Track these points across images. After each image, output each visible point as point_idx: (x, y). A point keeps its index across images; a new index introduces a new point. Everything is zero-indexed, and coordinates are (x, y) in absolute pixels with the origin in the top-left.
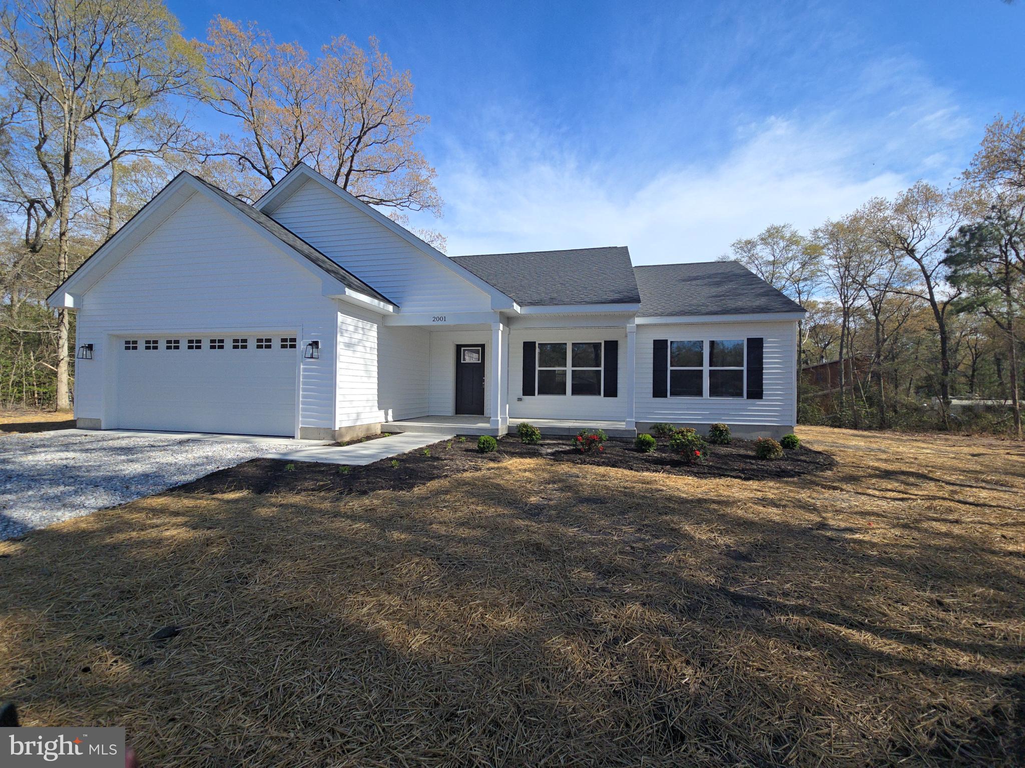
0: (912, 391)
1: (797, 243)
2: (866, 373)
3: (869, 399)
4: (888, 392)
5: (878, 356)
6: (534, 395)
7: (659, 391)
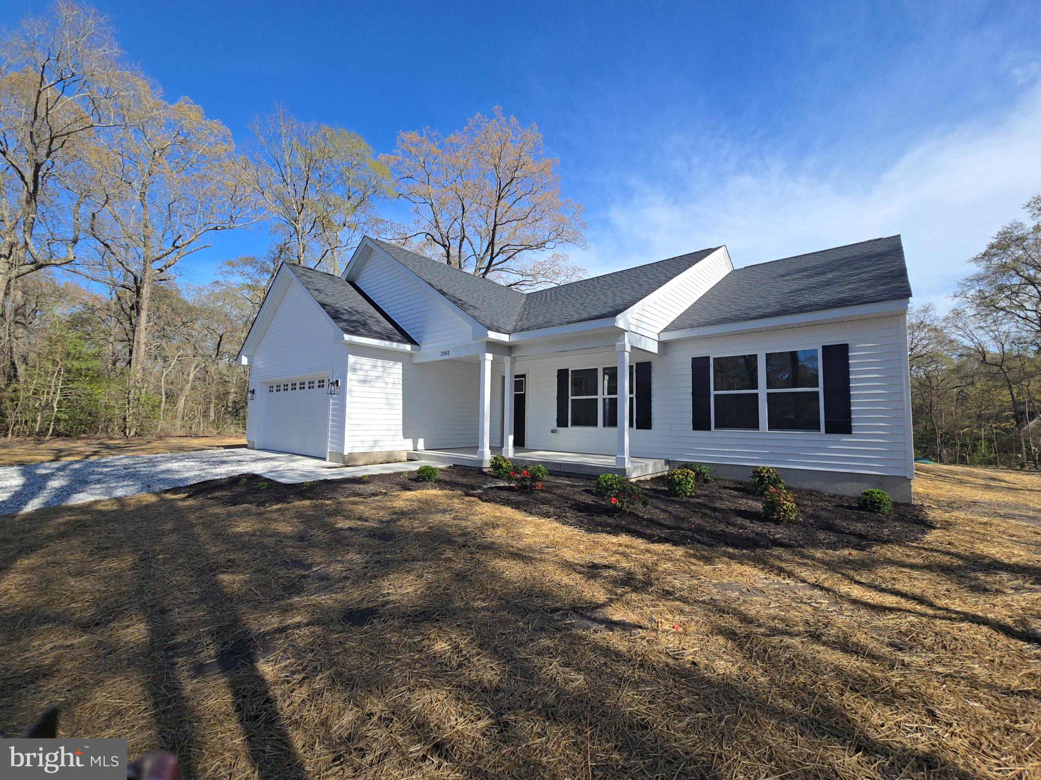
6: (567, 426)
7: (700, 422)
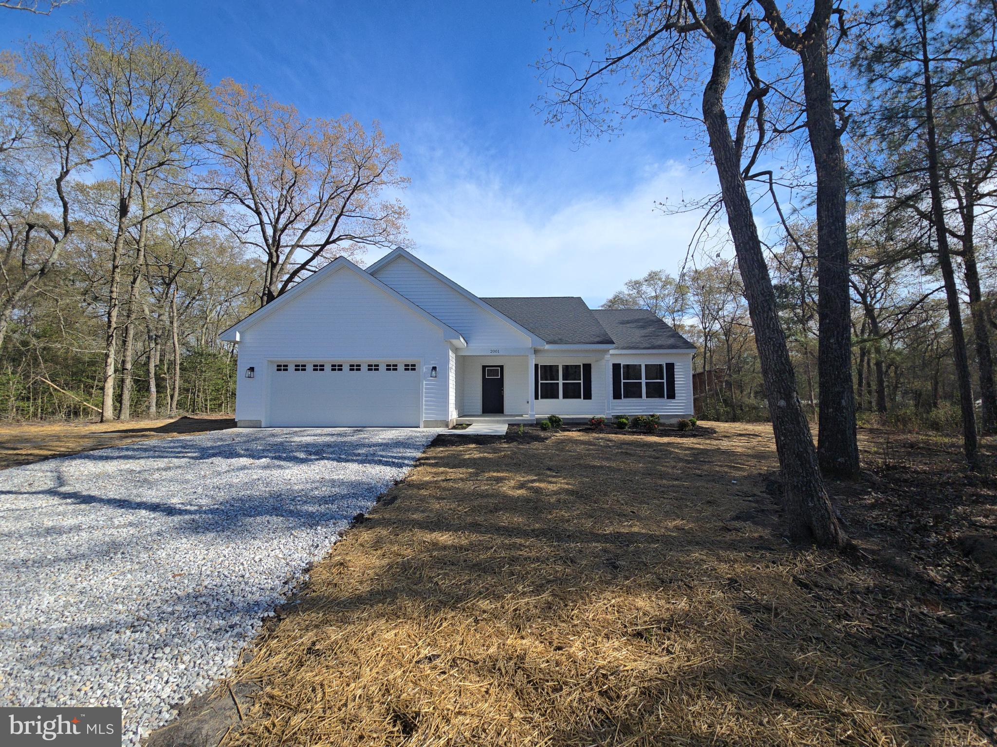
0: (752, 395)
1: (671, 283)
2: (722, 382)
3: (725, 401)
4: (736, 395)
5: (729, 368)
6: (538, 399)
7: (617, 396)
